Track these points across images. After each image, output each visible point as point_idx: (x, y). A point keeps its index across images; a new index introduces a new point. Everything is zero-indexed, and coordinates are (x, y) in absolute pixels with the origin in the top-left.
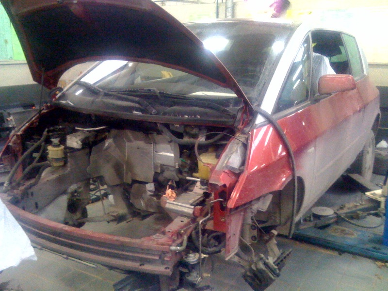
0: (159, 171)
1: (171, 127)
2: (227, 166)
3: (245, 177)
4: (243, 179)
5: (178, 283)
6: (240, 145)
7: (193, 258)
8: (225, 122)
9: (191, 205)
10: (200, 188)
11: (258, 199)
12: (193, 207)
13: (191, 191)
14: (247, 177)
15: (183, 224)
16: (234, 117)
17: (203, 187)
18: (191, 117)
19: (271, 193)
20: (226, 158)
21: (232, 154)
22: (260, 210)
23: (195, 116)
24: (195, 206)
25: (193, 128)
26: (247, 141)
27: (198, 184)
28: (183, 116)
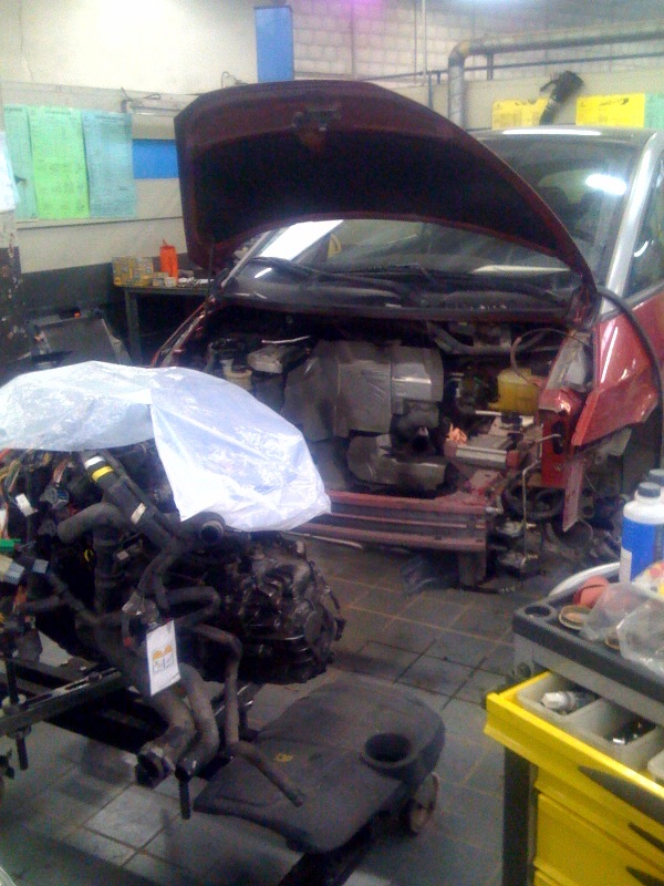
0: (401, 411)
1: (452, 328)
2: (565, 383)
3: (596, 399)
4: (593, 401)
5: (484, 573)
6: (581, 349)
7: (512, 529)
8: (551, 314)
9: (500, 448)
10: (502, 428)
11: (610, 436)
12: (505, 452)
13: (486, 433)
14: (599, 399)
15: (491, 479)
16: (564, 304)
17: (506, 426)
18: (491, 307)
19: (629, 426)
20: (560, 372)
21: (570, 363)
22: (612, 454)
23: (498, 306)
24: (508, 450)
25: (492, 328)
26: (592, 344)
27: (498, 421)
28: (476, 306)
